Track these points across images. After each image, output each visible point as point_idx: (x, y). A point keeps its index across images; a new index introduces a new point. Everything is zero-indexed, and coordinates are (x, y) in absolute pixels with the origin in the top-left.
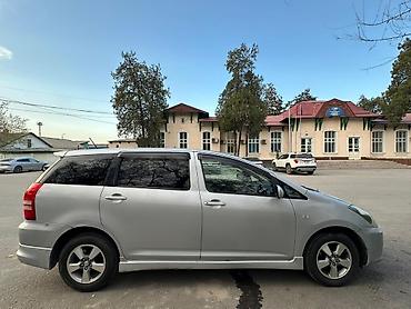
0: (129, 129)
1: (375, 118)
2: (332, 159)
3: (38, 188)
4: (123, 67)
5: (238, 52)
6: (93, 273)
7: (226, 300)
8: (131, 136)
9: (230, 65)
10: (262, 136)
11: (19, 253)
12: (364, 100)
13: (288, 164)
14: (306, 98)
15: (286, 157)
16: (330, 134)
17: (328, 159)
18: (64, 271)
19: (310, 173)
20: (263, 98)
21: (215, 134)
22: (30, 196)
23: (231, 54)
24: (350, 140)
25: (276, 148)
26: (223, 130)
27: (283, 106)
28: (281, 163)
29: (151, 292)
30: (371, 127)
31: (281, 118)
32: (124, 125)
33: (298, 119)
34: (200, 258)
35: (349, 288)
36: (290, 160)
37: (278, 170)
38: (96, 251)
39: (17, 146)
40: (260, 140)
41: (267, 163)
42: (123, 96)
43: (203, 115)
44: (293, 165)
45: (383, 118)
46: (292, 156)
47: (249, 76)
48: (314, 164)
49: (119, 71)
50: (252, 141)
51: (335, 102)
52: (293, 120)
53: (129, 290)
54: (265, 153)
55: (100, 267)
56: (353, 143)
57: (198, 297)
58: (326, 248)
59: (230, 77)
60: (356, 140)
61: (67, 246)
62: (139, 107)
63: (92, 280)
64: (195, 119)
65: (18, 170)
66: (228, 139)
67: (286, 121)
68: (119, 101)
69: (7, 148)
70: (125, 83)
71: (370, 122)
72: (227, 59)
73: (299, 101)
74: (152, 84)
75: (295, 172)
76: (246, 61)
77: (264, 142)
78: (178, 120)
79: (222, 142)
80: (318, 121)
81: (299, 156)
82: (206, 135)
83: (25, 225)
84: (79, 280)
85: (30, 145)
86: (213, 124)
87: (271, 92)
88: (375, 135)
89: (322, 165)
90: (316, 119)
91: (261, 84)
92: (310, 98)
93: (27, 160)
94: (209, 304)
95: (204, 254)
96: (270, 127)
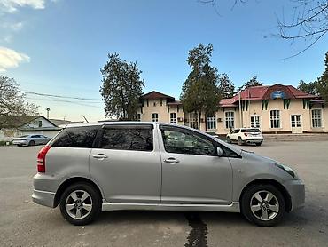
0: (114, 111)
1: (314, 98)
2: (278, 133)
3: (47, 150)
4: (109, 65)
5: (196, 51)
6: (84, 211)
7: (180, 233)
8: (115, 117)
9: (191, 60)
10: (218, 116)
11: (34, 196)
12: (303, 84)
13: (239, 137)
14: (253, 84)
15: (237, 131)
16: (274, 113)
17: (274, 133)
18: (63, 210)
19: (258, 144)
20: (218, 85)
21: (180, 114)
22: (42, 156)
23: (191, 52)
24: (293, 117)
25: (230, 125)
26: (186, 111)
27: (235, 91)
28: (234, 137)
29: (125, 227)
30: (310, 106)
31: (234, 100)
32: (110, 108)
33: (247, 101)
34: (161, 202)
35: (277, 228)
36: (240, 134)
37: (231, 142)
38: (86, 195)
39: (31, 126)
40: (217, 118)
41: (223, 137)
42: (109, 86)
43: (170, 100)
44: (244, 138)
45: (320, 98)
46: (243, 131)
47: (207, 68)
48: (261, 137)
49: (106, 68)
50: (210, 120)
51: (278, 87)
52: (243, 102)
53: (109, 225)
54: (221, 129)
55: (89, 207)
56: (295, 120)
57: (159, 231)
58: (257, 196)
59: (191, 69)
60: (298, 117)
61: (66, 191)
62: (121, 95)
63: (83, 217)
64: (164, 103)
65: (32, 143)
66: (191, 118)
67: (237, 103)
68: (106, 90)
69: (25, 127)
70: (111, 77)
71: (309, 103)
72: (188, 56)
73: (248, 86)
74: (131, 77)
75: (245, 143)
76: (203, 57)
77: (220, 120)
78: (151, 104)
79: (186, 121)
80: (264, 102)
81: (249, 131)
82: (173, 115)
83: (38, 176)
84: (74, 217)
85: (40, 126)
86: (178, 107)
87: (225, 80)
88: (314, 113)
89: (268, 138)
90: (262, 101)
91: (216, 74)
92: (257, 84)
93: (39, 136)
94: (167, 235)
95: (163, 199)
96: (224, 107)
